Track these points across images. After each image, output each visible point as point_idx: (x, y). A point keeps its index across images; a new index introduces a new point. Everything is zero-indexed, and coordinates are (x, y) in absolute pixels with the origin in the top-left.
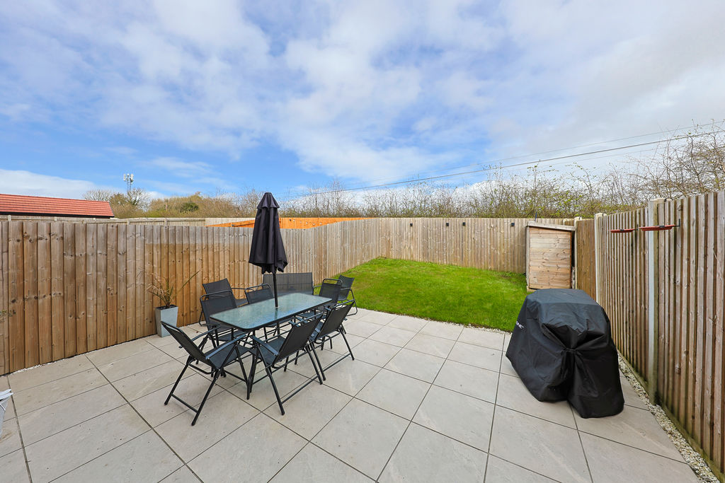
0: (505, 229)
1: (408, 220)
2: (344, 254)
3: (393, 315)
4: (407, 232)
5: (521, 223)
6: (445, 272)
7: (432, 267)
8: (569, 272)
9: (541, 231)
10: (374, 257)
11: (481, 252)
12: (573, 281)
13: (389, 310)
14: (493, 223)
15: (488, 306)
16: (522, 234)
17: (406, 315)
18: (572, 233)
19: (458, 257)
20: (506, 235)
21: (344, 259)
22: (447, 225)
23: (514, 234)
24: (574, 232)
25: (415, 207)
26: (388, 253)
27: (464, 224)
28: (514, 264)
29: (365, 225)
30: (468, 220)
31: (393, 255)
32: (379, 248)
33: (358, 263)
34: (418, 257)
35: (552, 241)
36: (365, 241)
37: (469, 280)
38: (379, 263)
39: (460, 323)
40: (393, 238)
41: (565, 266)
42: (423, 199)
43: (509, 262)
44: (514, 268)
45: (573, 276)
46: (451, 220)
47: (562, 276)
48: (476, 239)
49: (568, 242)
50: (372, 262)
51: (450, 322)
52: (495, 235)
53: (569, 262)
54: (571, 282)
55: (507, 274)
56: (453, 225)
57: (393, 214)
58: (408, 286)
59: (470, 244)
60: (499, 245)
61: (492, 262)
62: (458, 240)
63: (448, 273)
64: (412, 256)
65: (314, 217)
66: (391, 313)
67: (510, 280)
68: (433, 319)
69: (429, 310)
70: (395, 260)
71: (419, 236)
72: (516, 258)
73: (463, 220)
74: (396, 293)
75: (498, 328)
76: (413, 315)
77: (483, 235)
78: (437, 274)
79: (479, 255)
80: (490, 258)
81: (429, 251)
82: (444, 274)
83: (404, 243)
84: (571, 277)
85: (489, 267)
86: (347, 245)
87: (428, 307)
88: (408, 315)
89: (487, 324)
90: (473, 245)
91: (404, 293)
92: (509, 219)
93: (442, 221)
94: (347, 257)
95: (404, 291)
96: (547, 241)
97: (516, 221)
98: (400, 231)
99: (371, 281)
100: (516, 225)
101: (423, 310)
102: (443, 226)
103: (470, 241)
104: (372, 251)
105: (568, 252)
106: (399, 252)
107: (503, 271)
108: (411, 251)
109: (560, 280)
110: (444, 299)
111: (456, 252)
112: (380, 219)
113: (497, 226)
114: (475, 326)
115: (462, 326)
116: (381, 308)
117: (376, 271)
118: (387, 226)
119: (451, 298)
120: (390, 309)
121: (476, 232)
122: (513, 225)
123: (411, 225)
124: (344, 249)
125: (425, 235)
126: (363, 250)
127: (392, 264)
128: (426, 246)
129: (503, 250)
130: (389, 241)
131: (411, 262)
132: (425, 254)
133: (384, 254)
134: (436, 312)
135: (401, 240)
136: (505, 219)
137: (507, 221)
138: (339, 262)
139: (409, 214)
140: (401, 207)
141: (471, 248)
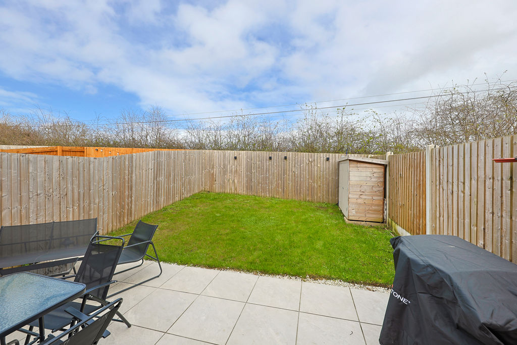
0: (321, 163)
1: (231, 154)
2: (158, 189)
3: (212, 271)
4: (231, 165)
5: (335, 157)
6: (268, 205)
7: (255, 200)
8: (382, 203)
9: (359, 165)
10: (196, 191)
11: (300, 184)
12: (385, 212)
13: (208, 263)
14: (311, 157)
15: (319, 245)
16: (335, 168)
17: (230, 269)
18: (385, 166)
19: (280, 190)
20: (322, 169)
21: (158, 195)
22: (270, 158)
23: (329, 168)
24: (387, 165)
25: (239, 140)
26: (211, 186)
27: (286, 158)
28: (328, 195)
29: (185, 157)
30: (290, 155)
31: (217, 188)
32: (202, 182)
33: (177, 199)
34: (242, 190)
35: (369, 174)
36: (185, 174)
37: (293, 213)
38: (201, 198)
39: (297, 275)
40: (216, 170)
41: (379, 198)
42: (247, 133)
43: (325, 193)
44: (328, 198)
45: (385, 207)
46: (274, 154)
47: (376, 208)
48: (296, 173)
49: (381, 175)
50: (193, 197)
51: (284, 274)
52: (313, 169)
53: (382, 194)
54: (384, 212)
55: (324, 205)
56: (275, 159)
57: (217, 146)
58: (232, 225)
59: (290, 177)
60: (316, 178)
61: (310, 193)
62: (280, 172)
63: (272, 206)
64: (236, 189)
65: (128, 147)
66: (210, 267)
67: (327, 211)
68: (264, 272)
69: (259, 257)
70: (219, 194)
71: (243, 169)
72: (330, 190)
73: (285, 154)
74: (218, 234)
75: (339, 278)
76: (239, 269)
77: (302, 168)
78: (262, 207)
79: (299, 188)
80: (308, 190)
81: (253, 184)
82: (268, 208)
83: (228, 176)
84: (383, 208)
85: (308, 199)
86: (162, 179)
87: (256, 254)
88: (233, 268)
89: (326, 273)
90: (293, 178)
91: (227, 234)
92: (325, 154)
93: (266, 154)
94: (162, 192)
95: (228, 231)
96: (364, 174)
97: (331, 155)
98: (224, 165)
99: (190, 220)
100: (330, 160)
101: (251, 258)
102: (266, 160)
103: (291, 174)
104: (194, 185)
105: (381, 185)
106: (223, 186)
107: (319, 202)
108: (236, 184)
109: (375, 210)
110: (273, 240)
111: (278, 185)
112: (204, 151)
113: (314, 160)
114: (314, 277)
115: (299, 280)
116: (198, 260)
117: (196, 206)
118: (211, 159)
119: (279, 237)
120: (210, 261)
121: (296, 165)
122: (328, 159)
123: (235, 158)
124: (158, 183)
125: (249, 168)
126: (183, 184)
127: (215, 199)
128: (249, 180)
129: (319, 183)
130: (213, 174)
131: (235, 195)
132: (249, 187)
133: (207, 188)
134: (266, 260)
135: (225, 173)
136: (322, 154)
137: (323, 156)
138: (150, 200)
139: (233, 147)
140: (225, 140)
141: (292, 181)
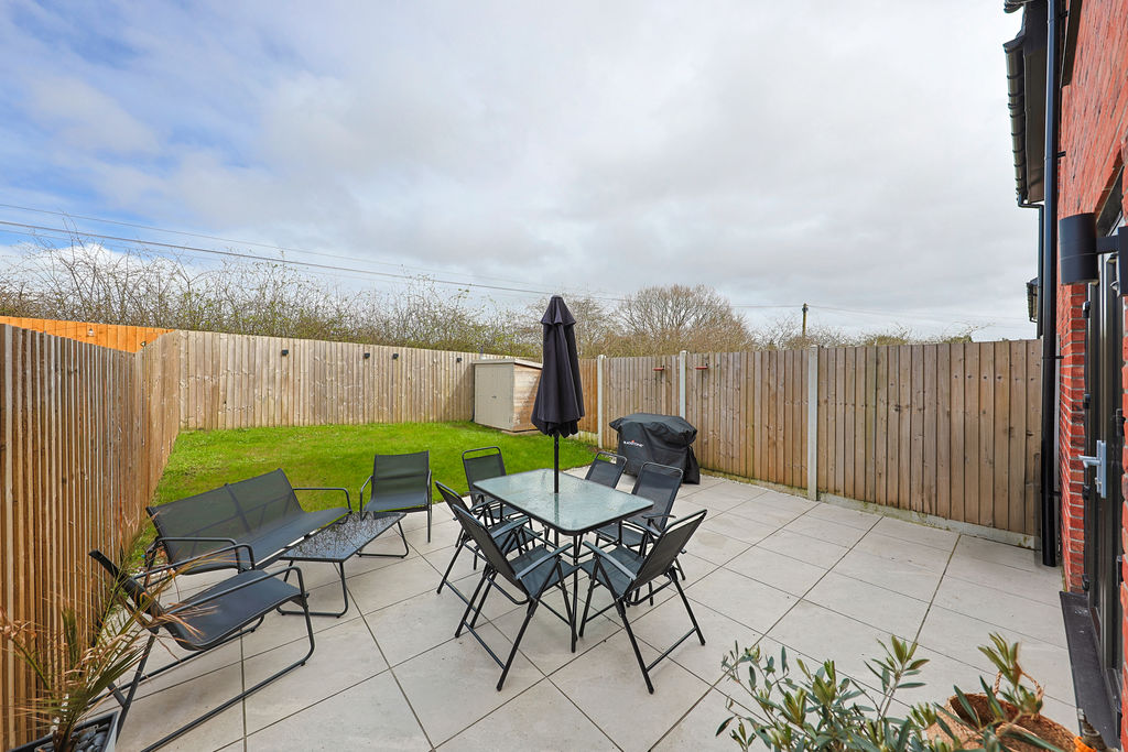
0: (450, 365)
5: (469, 358)
11: (420, 398)
14: (436, 357)
16: (469, 373)
19: (385, 409)
20: (451, 373)
22: (366, 356)
23: (460, 373)
26: (211, 415)
27: (395, 357)
28: (460, 410)
30: (403, 351)
31: (229, 419)
32: (179, 406)
40: (227, 379)
43: (455, 408)
44: (460, 414)
46: (374, 350)
48: (414, 380)
52: (439, 374)
55: (458, 424)
56: (376, 357)
59: (403, 388)
60: (443, 387)
61: (435, 410)
62: (385, 380)
64: (285, 417)
67: (469, 429)
70: (236, 430)
71: (303, 374)
72: (462, 402)
73: (395, 350)
77: (422, 373)
79: (418, 403)
80: (433, 405)
81: (327, 403)
83: (261, 390)
85: (431, 418)
90: (409, 388)
92: (454, 352)
93: (357, 348)
96: (527, 379)
97: (463, 355)
98: (252, 366)
100: (462, 362)
102: (358, 358)
103: (404, 382)
106: (249, 412)
108: (285, 406)
111: (380, 401)
113: (441, 362)
121: (413, 369)
122: (459, 360)
123: (284, 353)
128: (319, 396)
129: (447, 393)
131: (283, 430)
132: (318, 408)
135: (253, 383)
136: (451, 353)
137: (453, 355)
141: (406, 393)
